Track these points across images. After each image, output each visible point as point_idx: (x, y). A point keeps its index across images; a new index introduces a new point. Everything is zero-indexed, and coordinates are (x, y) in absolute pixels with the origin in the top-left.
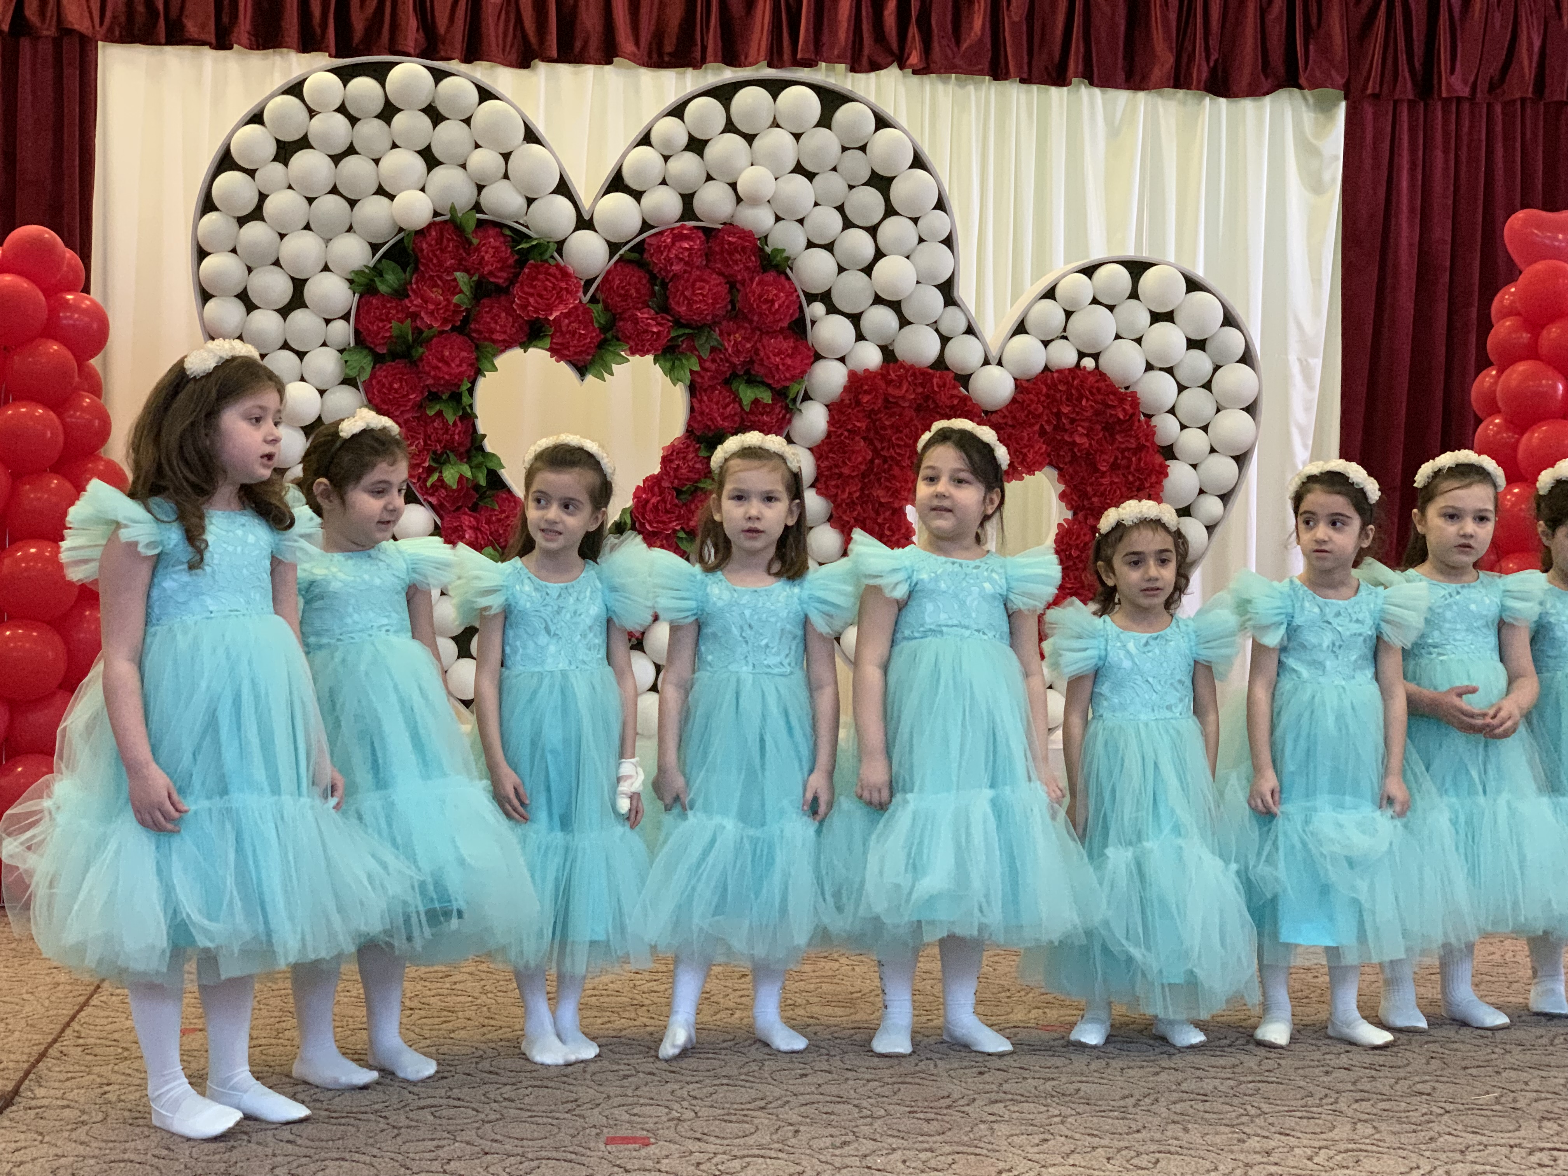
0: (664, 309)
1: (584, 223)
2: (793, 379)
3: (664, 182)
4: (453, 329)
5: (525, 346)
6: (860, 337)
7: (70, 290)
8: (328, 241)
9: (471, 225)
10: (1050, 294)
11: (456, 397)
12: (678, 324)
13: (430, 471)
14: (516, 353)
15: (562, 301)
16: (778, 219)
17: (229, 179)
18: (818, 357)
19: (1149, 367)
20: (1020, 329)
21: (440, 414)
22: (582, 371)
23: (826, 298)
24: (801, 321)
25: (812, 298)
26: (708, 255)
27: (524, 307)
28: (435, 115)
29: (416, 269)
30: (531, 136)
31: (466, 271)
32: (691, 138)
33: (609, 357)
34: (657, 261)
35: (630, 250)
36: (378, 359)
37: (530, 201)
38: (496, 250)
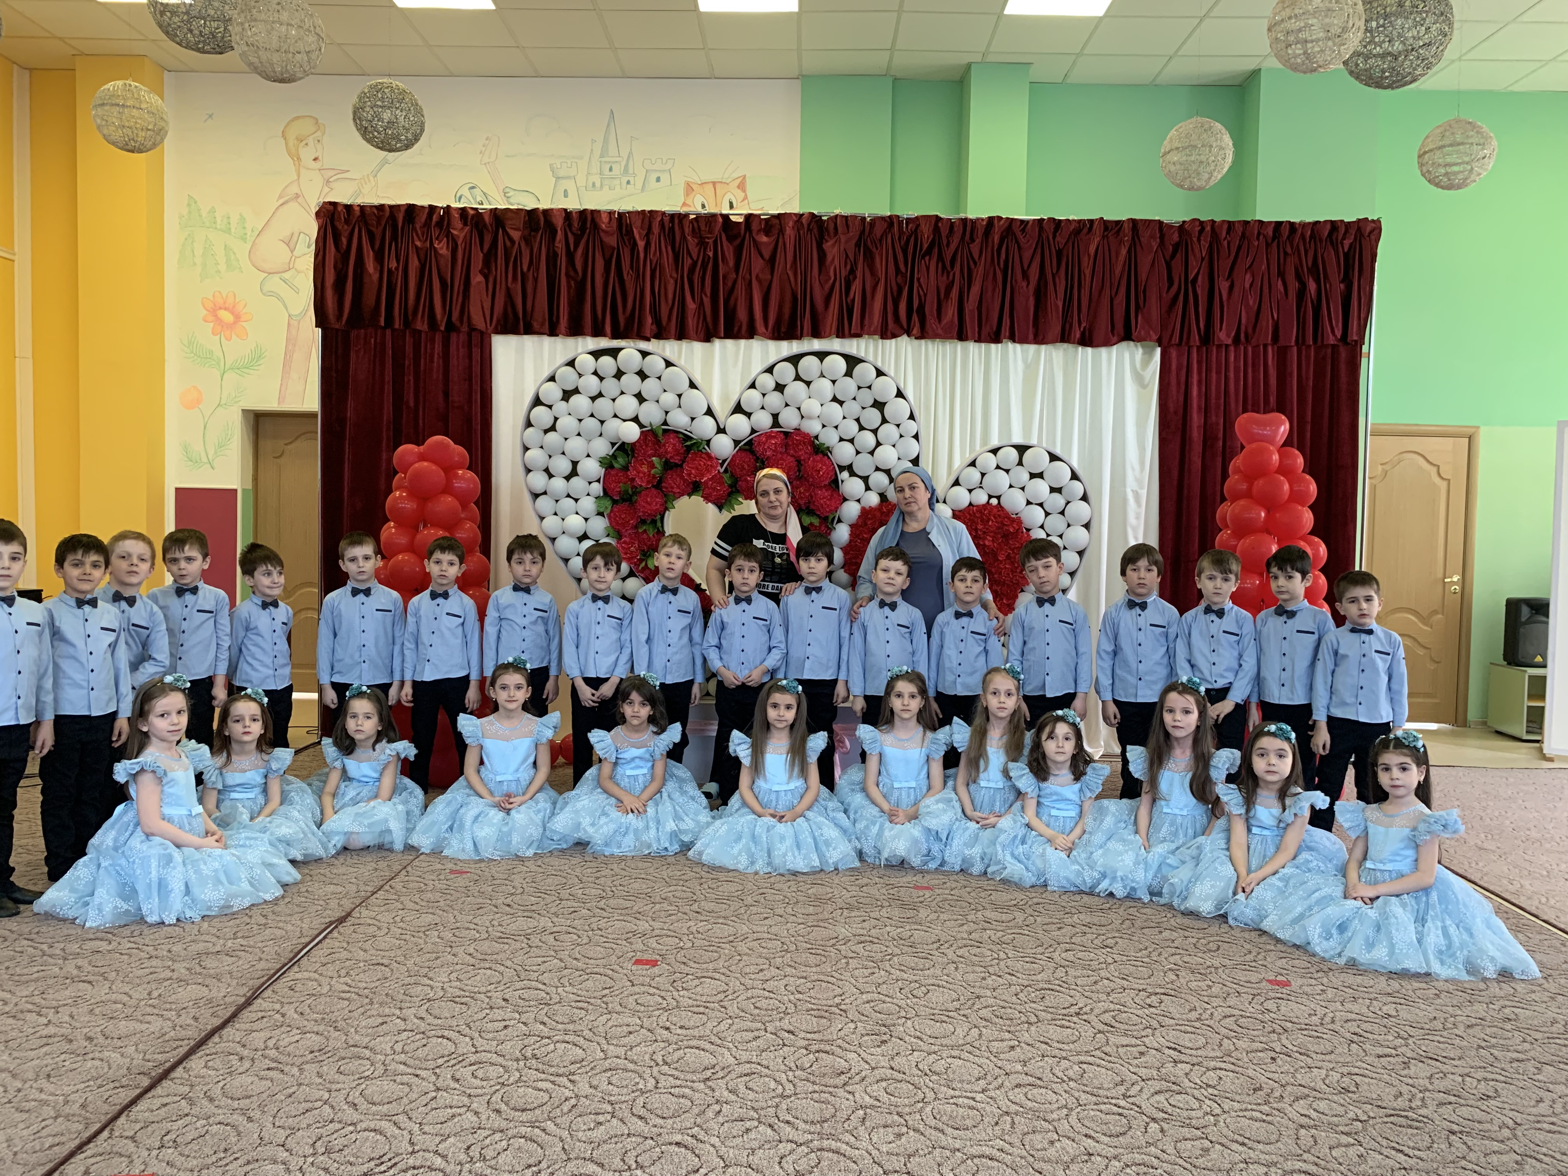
1: (721, 430)
2: (831, 511)
3: (763, 408)
4: (653, 486)
5: (690, 495)
6: (868, 488)
7: (460, 468)
8: (589, 442)
9: (660, 433)
10: (973, 464)
11: (654, 522)
13: (641, 561)
14: (685, 498)
15: (708, 471)
16: (824, 426)
17: (539, 409)
18: (845, 500)
19: (1029, 503)
20: (957, 483)
21: (645, 531)
22: (720, 508)
23: (850, 468)
24: (836, 481)
25: (842, 468)
26: (787, 446)
27: (689, 475)
28: (642, 375)
29: (633, 456)
30: (692, 385)
31: (659, 456)
32: (777, 384)
33: (733, 501)
34: (759, 450)
35: (745, 444)
36: (615, 502)
37: (693, 419)
38: (674, 445)
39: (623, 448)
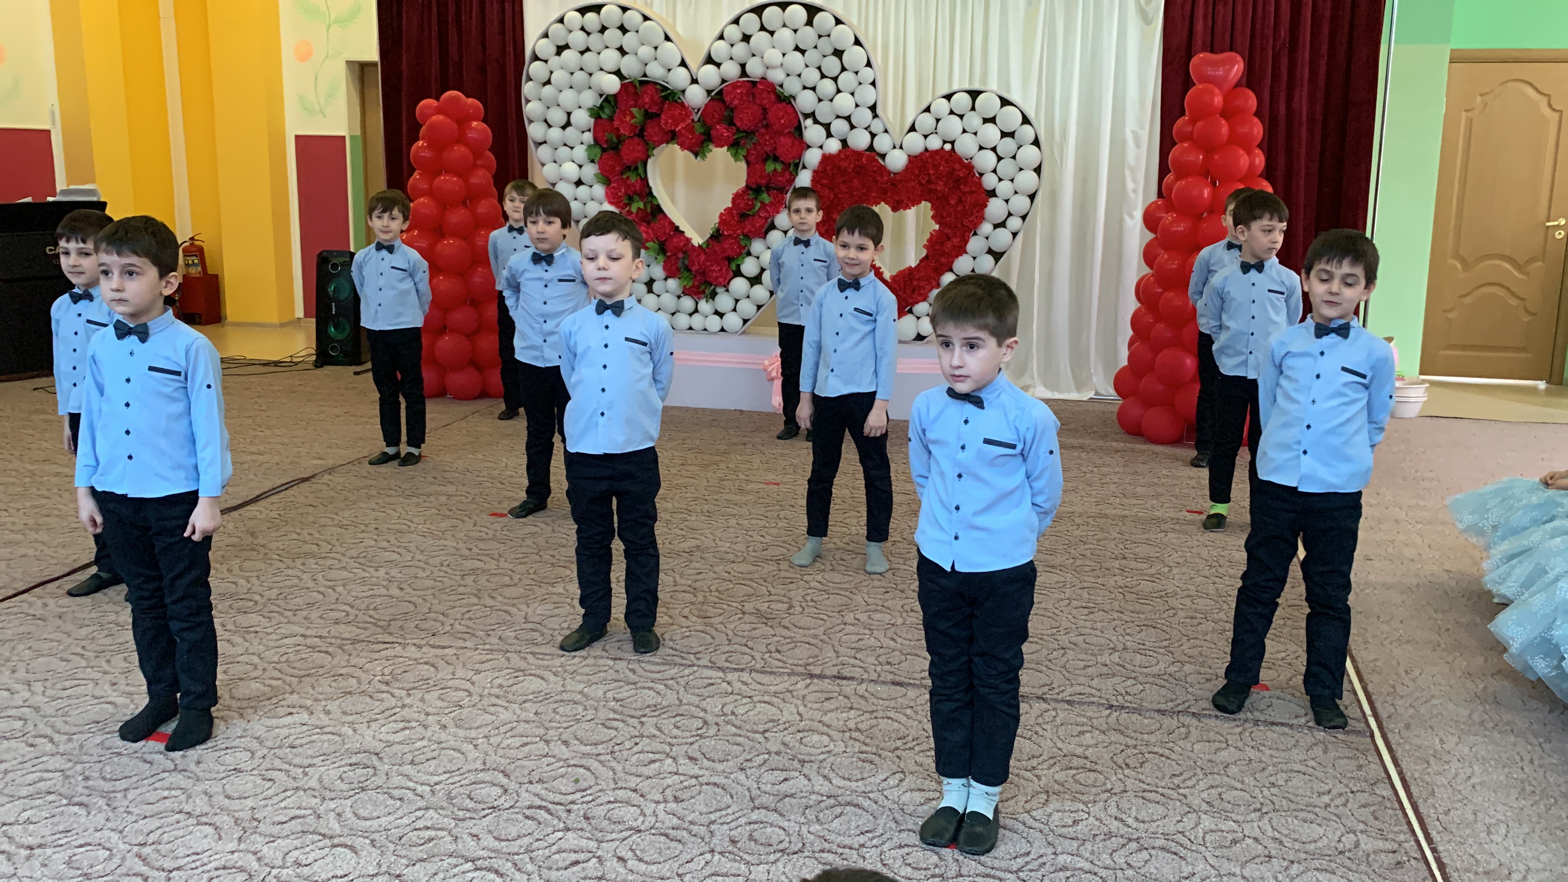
0: (731, 123)
1: (694, 81)
2: (794, 158)
3: (731, 58)
4: (636, 135)
5: (668, 143)
6: (829, 135)
7: (475, 120)
8: (580, 92)
9: (637, 84)
10: (928, 110)
11: (637, 168)
12: (738, 130)
13: (626, 205)
14: (664, 146)
15: (684, 121)
16: (787, 75)
17: (537, 65)
18: (809, 147)
19: (981, 148)
20: (912, 129)
21: (628, 178)
22: (696, 155)
23: (812, 115)
24: (800, 128)
25: (806, 116)
26: (753, 95)
27: (666, 123)
28: (623, 29)
29: (616, 107)
30: (667, 38)
31: (639, 107)
32: (744, 35)
33: (705, 149)
34: (727, 99)
35: (717, 94)
36: (604, 150)
38: (652, 96)
39: (609, 100)
